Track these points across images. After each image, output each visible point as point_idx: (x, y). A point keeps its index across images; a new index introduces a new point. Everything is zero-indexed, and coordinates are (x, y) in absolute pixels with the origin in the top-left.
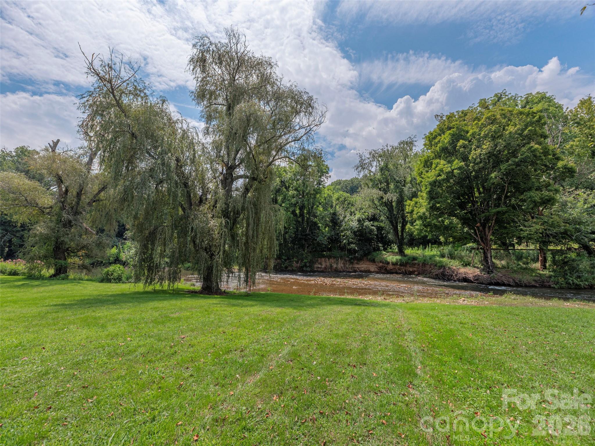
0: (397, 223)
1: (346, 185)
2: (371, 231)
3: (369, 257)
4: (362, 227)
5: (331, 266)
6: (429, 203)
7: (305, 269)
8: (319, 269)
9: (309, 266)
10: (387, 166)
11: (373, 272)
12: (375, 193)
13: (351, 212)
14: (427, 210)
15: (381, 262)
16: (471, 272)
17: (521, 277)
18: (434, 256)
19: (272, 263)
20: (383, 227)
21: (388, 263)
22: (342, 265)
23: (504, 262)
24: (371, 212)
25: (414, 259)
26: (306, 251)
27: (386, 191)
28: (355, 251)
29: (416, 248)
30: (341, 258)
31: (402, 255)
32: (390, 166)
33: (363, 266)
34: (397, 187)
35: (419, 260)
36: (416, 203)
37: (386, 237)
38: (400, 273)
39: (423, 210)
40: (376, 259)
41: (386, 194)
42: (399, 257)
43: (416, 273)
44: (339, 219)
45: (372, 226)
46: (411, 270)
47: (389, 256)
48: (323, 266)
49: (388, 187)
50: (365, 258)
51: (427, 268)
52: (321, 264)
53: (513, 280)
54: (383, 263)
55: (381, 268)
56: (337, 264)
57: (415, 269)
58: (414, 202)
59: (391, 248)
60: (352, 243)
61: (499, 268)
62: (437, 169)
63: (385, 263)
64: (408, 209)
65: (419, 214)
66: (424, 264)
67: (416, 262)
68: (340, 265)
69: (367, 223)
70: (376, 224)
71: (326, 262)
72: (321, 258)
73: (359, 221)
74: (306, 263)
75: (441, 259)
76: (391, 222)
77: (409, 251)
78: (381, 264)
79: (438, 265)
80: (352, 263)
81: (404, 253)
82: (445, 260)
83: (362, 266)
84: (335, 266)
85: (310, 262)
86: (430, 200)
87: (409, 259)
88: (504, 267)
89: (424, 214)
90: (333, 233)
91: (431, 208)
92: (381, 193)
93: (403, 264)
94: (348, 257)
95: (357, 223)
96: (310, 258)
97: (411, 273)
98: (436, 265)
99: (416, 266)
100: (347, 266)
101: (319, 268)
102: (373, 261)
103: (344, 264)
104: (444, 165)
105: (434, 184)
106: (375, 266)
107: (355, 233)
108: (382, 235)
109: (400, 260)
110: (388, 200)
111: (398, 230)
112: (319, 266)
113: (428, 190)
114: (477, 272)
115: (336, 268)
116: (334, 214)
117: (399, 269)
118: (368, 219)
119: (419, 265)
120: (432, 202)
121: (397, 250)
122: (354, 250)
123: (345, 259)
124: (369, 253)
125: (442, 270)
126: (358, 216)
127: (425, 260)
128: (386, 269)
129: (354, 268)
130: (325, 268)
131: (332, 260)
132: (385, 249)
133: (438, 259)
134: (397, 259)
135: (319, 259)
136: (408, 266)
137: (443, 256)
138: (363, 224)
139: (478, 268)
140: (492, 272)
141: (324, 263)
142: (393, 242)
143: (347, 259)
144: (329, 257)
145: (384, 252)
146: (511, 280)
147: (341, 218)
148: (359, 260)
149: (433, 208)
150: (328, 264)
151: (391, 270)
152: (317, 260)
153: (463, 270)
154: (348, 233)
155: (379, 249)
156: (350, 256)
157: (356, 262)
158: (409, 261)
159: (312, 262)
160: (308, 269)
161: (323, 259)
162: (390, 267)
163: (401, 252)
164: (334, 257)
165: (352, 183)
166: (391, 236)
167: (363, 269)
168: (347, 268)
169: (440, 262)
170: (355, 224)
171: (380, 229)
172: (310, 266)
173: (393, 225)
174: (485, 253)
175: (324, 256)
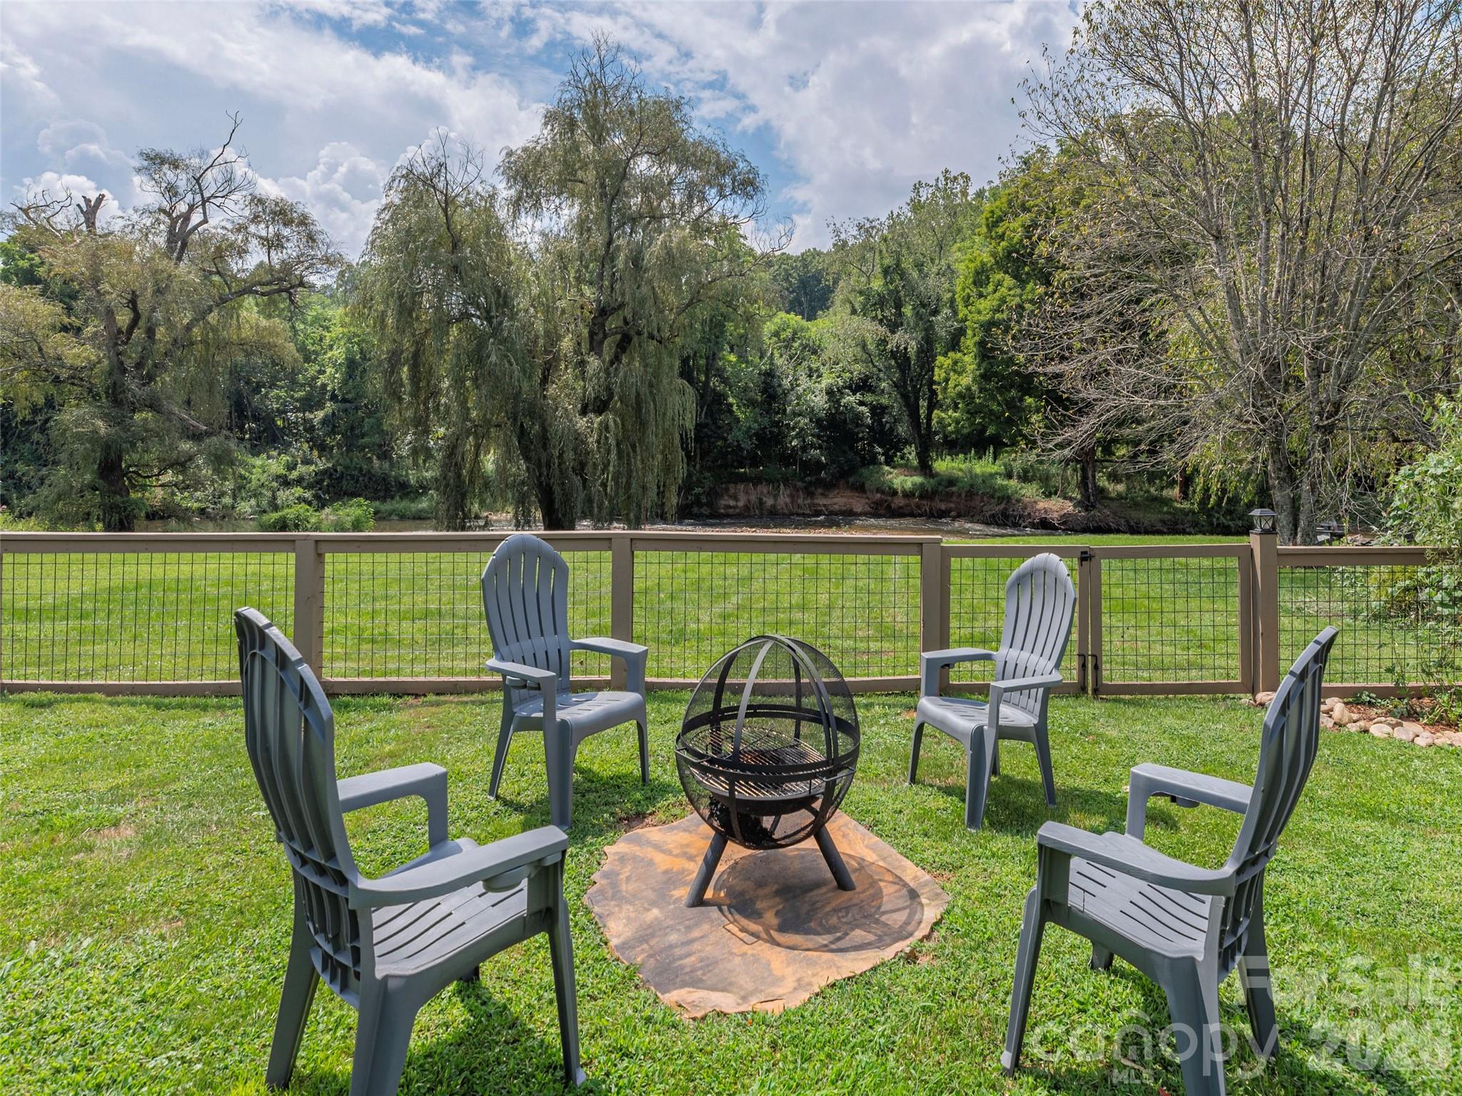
0: (917, 400)
1: (786, 270)
2: (859, 416)
3: (851, 480)
4: (837, 409)
5: (761, 503)
6: (979, 365)
7: (695, 510)
8: (731, 511)
9: (706, 504)
10: (898, 265)
11: (860, 515)
12: (870, 329)
13: (810, 369)
14: (974, 380)
15: (878, 490)
16: (1056, 507)
17: (1141, 515)
18: (992, 476)
19: (673, 500)
20: (887, 407)
21: (895, 493)
22: (788, 500)
23: (1121, 488)
24: (858, 370)
25: (951, 482)
26: (698, 467)
27: (893, 327)
28: (819, 466)
29: (961, 456)
30: (786, 481)
31: (925, 475)
32: (907, 264)
33: (838, 500)
34: (918, 316)
35: (960, 485)
36: (955, 363)
37: (892, 430)
38: (920, 515)
39: (966, 380)
40: (867, 486)
41: (893, 332)
42: (918, 479)
43: (953, 514)
44: (780, 385)
45: (862, 403)
46: (943, 507)
47: (897, 475)
48: (741, 504)
49: (900, 314)
50: (842, 482)
51: (977, 502)
52: (736, 498)
53: (1127, 521)
54: (883, 493)
55: (877, 504)
56: (776, 497)
57: (952, 505)
58: (949, 361)
59: (902, 458)
60: (813, 446)
61: (1112, 499)
62: (998, 294)
63: (889, 494)
64: (938, 375)
65: (959, 388)
66: (971, 493)
67: (954, 489)
68: (783, 499)
69: (850, 399)
70: (869, 398)
71: (747, 493)
72: (736, 483)
73: (830, 392)
74: (698, 496)
75: (1005, 482)
76: (905, 396)
77: (944, 465)
78: (879, 495)
79: (997, 494)
80: (811, 494)
81: (930, 468)
82: (1013, 483)
83: (836, 500)
84: (769, 502)
85: (708, 494)
86: (982, 361)
87: (940, 484)
88: (1120, 497)
89: (968, 388)
90: (766, 421)
91: (983, 376)
92: (883, 330)
93: (925, 494)
94: (802, 480)
95: (826, 398)
96: (707, 484)
97: (943, 514)
98: (992, 497)
99: (954, 499)
100: (800, 501)
101: (730, 507)
102: (860, 489)
103: (792, 496)
104: (1010, 289)
105: (988, 326)
106: (864, 501)
107: (819, 422)
108: (882, 425)
109: (922, 484)
110: (898, 347)
111: (919, 416)
112: (732, 503)
113: (977, 339)
114: (1069, 507)
115: (774, 506)
116: (770, 374)
117: (918, 507)
118: (850, 387)
119: (960, 495)
120: (984, 365)
121: (915, 463)
122: (818, 462)
123: (795, 486)
124: (852, 470)
125: (1003, 506)
126: (826, 381)
127: (972, 486)
128: (889, 507)
129: (815, 505)
130: (747, 507)
131: (763, 488)
132: (889, 461)
133: (1000, 481)
134: (914, 484)
135: (731, 486)
136: (937, 498)
137: (1009, 476)
138: (838, 401)
139: (1071, 499)
140: (1093, 507)
141: (743, 496)
142: (907, 442)
143: (799, 484)
144: (757, 481)
145: (887, 468)
146: (1123, 521)
147: (786, 383)
148: (829, 486)
149: (985, 377)
150: (753, 498)
151: (901, 508)
152: (727, 490)
153: (1043, 504)
154: (803, 421)
155: (874, 461)
156: (808, 479)
157: (820, 491)
158: (940, 488)
159: (714, 494)
160: (705, 511)
161: (741, 487)
162: (899, 502)
163: (924, 467)
164: (769, 481)
165: (805, 266)
166: (902, 430)
167: (837, 507)
168: (799, 506)
169: (1005, 488)
170: (819, 401)
171: (878, 411)
172: (710, 504)
173: (907, 405)
174: (1084, 470)
175: (743, 479)
